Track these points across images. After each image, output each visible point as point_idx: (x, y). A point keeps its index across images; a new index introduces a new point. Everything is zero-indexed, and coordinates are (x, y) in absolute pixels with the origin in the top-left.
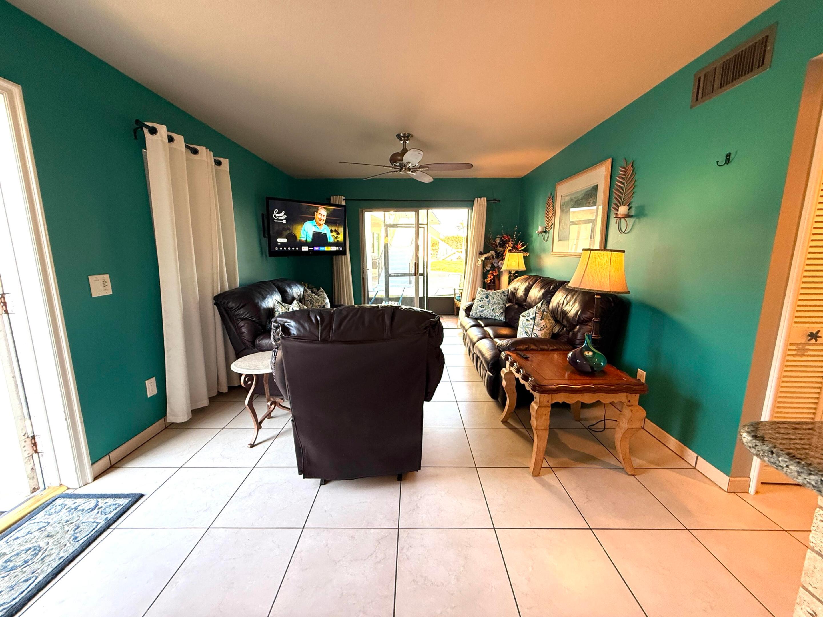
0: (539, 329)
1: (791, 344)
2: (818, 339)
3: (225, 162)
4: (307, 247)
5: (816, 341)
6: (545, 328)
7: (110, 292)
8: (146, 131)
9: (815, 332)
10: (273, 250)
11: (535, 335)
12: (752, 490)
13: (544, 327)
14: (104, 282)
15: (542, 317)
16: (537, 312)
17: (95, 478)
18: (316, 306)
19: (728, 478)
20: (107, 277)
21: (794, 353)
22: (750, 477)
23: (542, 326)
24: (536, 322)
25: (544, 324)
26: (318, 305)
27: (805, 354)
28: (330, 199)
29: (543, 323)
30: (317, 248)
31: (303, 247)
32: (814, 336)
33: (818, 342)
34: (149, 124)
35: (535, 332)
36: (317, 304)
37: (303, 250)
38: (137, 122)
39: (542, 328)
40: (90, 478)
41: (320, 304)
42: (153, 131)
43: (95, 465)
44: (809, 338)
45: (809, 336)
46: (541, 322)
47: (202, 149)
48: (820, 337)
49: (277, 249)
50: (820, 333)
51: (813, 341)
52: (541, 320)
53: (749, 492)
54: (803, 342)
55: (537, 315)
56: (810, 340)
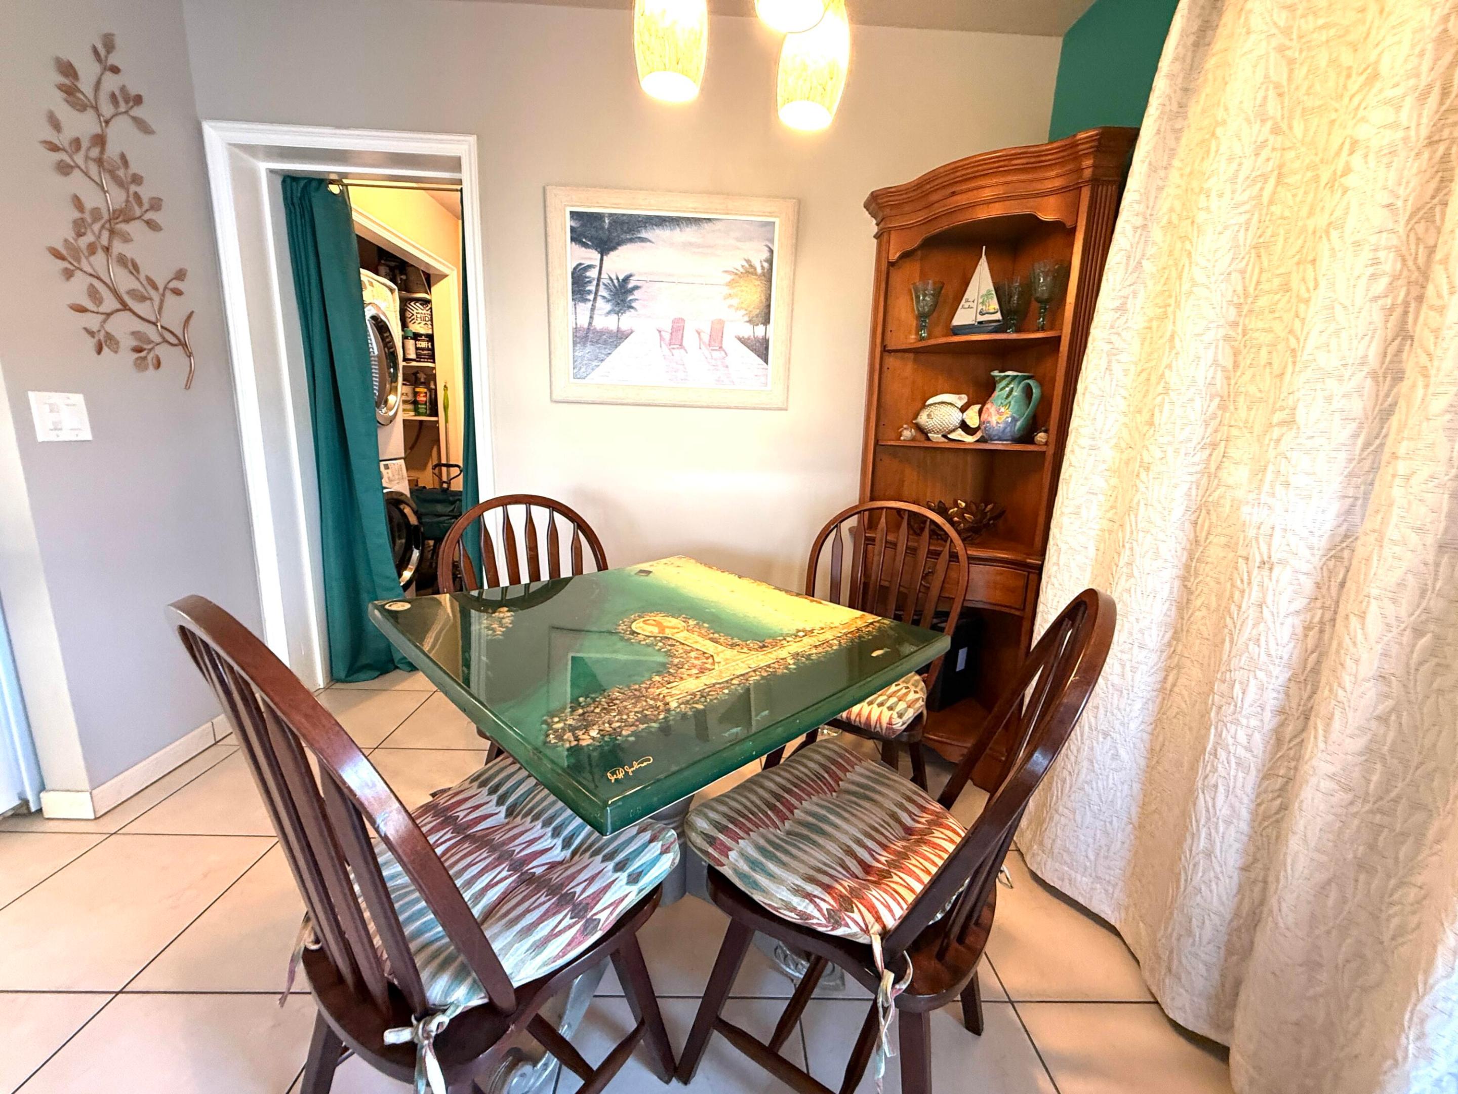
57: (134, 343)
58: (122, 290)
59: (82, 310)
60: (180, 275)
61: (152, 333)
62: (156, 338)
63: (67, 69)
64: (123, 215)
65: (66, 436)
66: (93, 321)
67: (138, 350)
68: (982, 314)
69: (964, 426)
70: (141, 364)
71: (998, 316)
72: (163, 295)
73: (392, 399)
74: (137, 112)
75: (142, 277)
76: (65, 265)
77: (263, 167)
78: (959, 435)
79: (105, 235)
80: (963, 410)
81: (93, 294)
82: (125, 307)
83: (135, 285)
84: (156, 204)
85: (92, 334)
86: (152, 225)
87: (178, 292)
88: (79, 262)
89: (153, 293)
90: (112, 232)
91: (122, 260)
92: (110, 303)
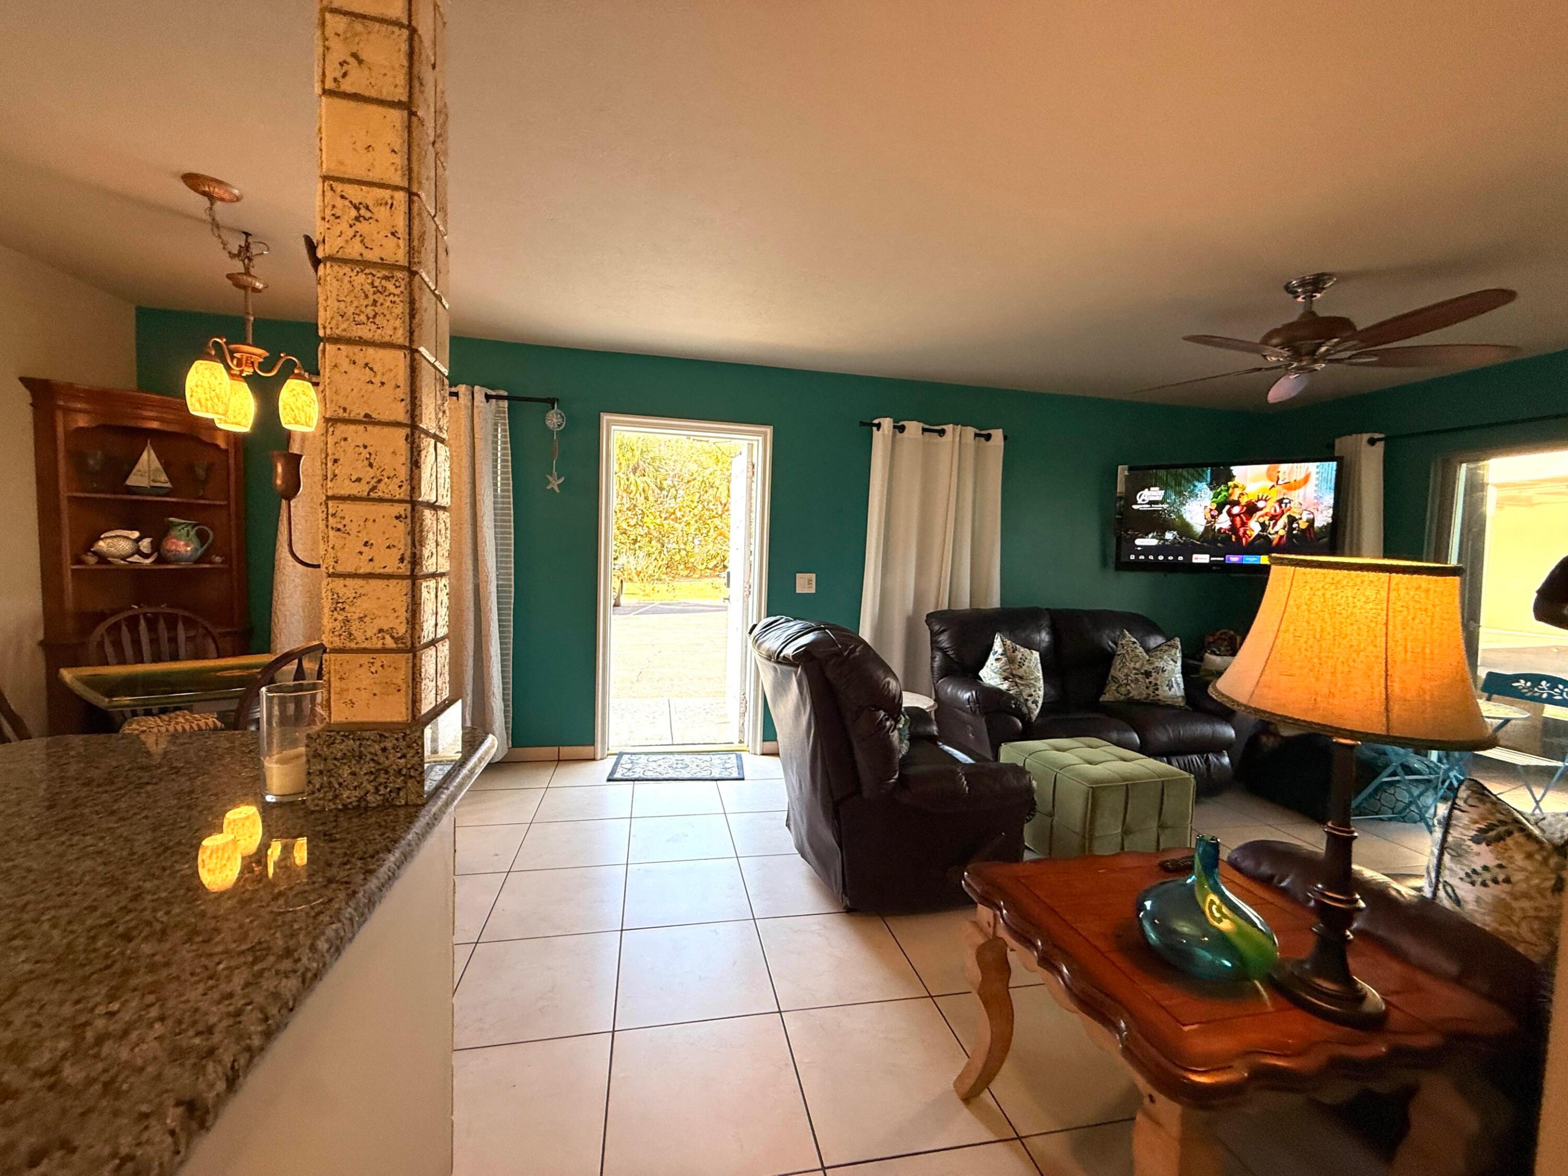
0: (1463, 875)
3: (998, 435)
4: (1207, 556)
6: (1495, 881)
7: (813, 591)
8: (875, 429)
10: (1123, 559)
11: (1449, 889)
13: (1487, 876)
14: (810, 580)
15: (1480, 830)
16: (1458, 801)
17: (763, 754)
18: (1129, 668)
20: (813, 576)
23: (1479, 869)
24: (1450, 839)
25: (1491, 861)
26: (1134, 668)
28: (1333, 446)
29: (1483, 856)
30: (1234, 559)
31: (1195, 556)
34: (876, 421)
35: (1446, 876)
36: (1132, 665)
37: (1194, 561)
38: (863, 424)
39: (1474, 871)
40: (758, 752)
41: (1138, 665)
42: (879, 426)
43: (767, 743)
46: (1475, 847)
47: (949, 428)
49: (1132, 557)
52: (1476, 840)
55: (1456, 812)
68: (154, 481)
69: (139, 552)
71: (169, 485)
78: (136, 559)
80: (137, 541)
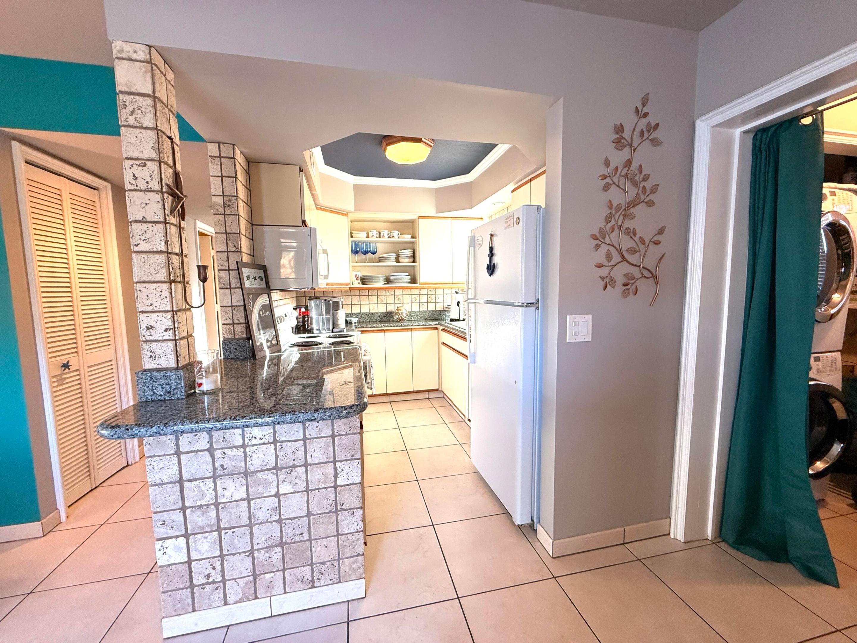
1: (53, 377)
2: (70, 367)
5: (69, 369)
9: (66, 363)
12: (63, 518)
19: (40, 523)
21: (56, 384)
22: (58, 508)
27: (64, 382)
32: (66, 366)
33: (70, 370)
44: (63, 368)
45: (62, 367)
48: (71, 365)
50: (69, 362)
51: (67, 370)
53: (62, 521)
54: (59, 373)
56: (64, 370)
57: (625, 281)
58: (624, 248)
59: (600, 266)
60: (661, 231)
61: (636, 272)
62: (637, 275)
63: (619, 129)
64: (634, 203)
65: (579, 339)
66: (604, 272)
67: (625, 285)
70: (625, 294)
72: (648, 247)
73: (836, 297)
74: (654, 135)
75: (637, 239)
76: (598, 242)
77: (737, 132)
79: (621, 217)
81: (609, 256)
82: (624, 259)
83: (633, 245)
84: (654, 189)
85: (602, 279)
86: (650, 204)
87: (657, 243)
88: (604, 239)
89: (642, 247)
90: (625, 216)
91: (627, 232)
92: (616, 258)
